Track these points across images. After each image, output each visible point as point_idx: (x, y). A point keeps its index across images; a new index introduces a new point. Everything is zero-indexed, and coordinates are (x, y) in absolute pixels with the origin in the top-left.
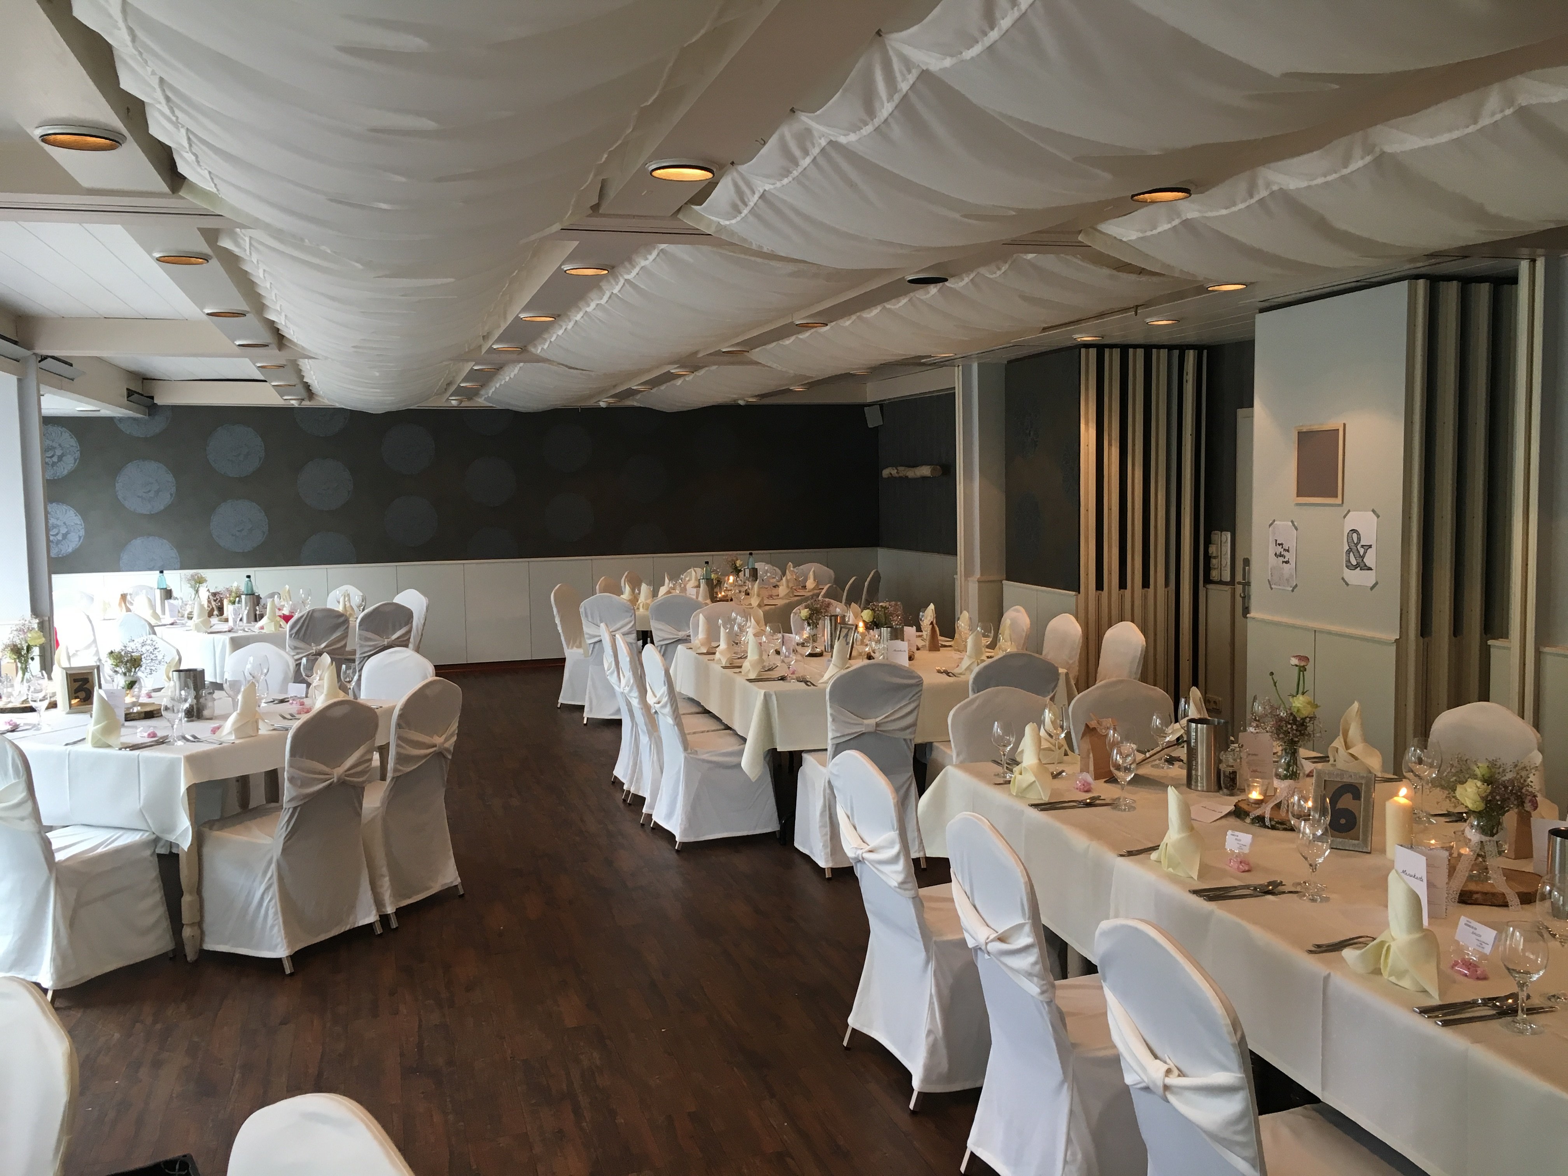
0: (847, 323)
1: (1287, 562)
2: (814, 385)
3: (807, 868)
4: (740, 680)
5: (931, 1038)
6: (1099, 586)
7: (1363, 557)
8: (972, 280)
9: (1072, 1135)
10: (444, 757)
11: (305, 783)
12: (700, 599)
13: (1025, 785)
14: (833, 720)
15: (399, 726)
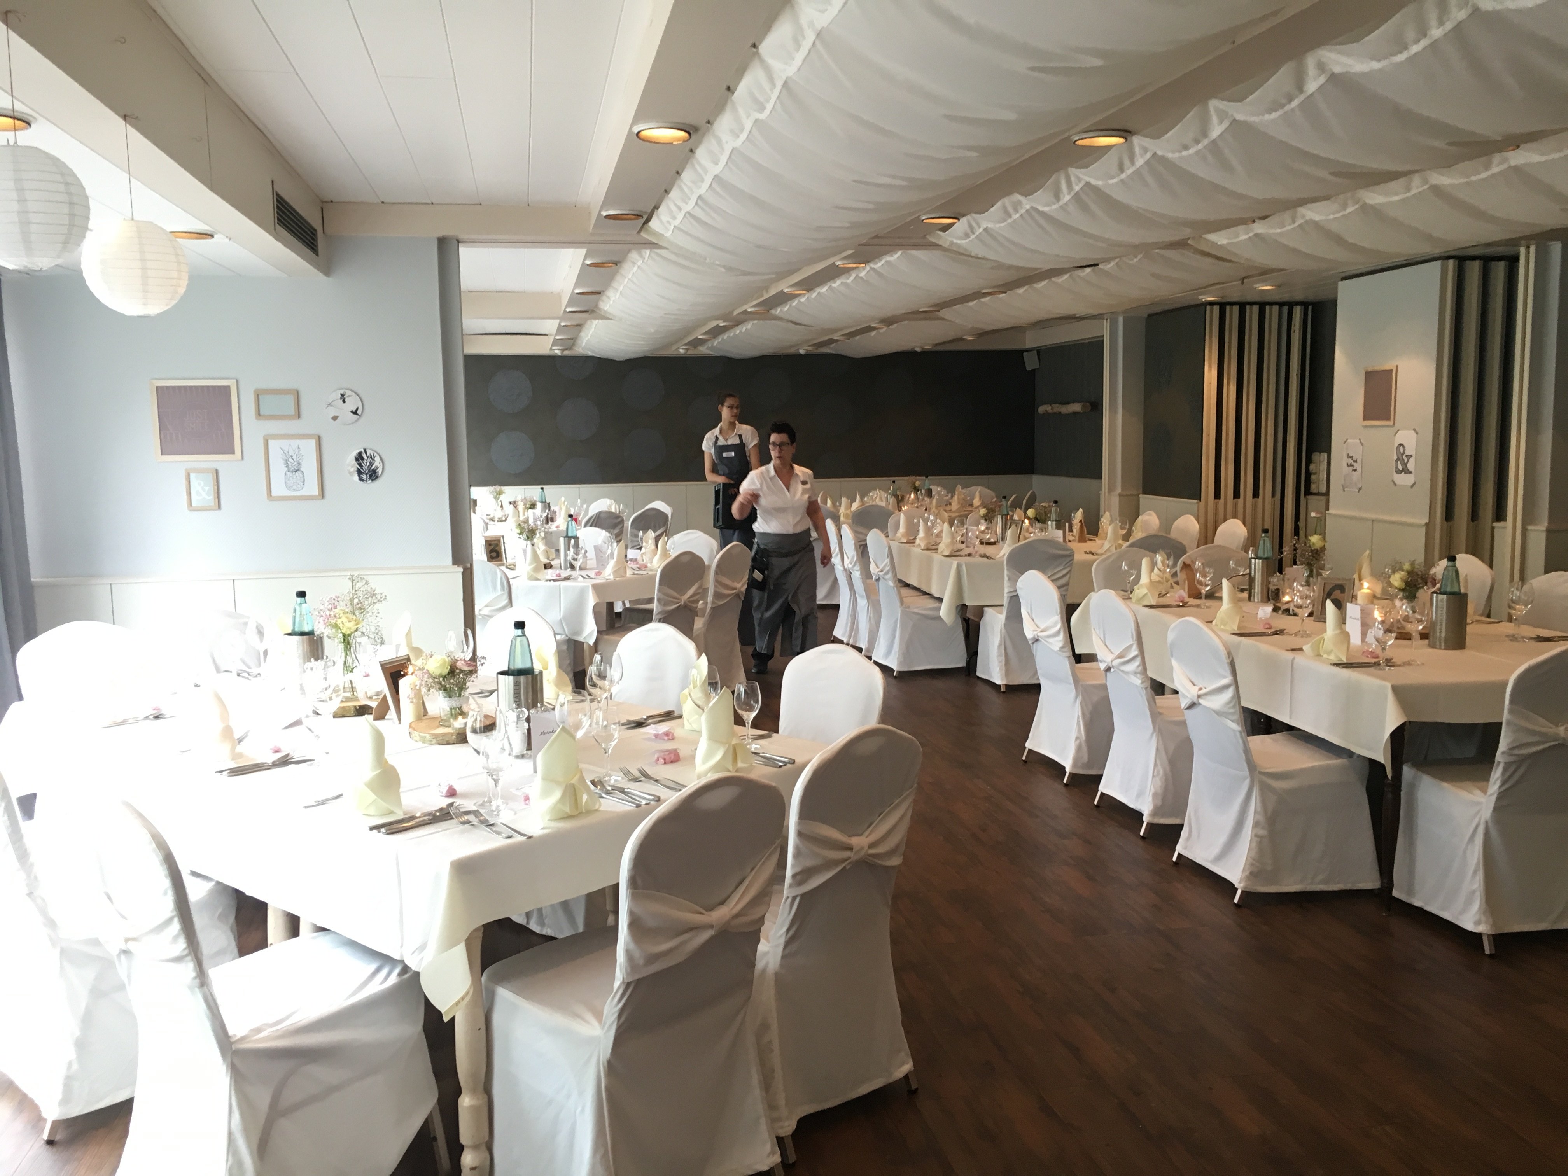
0: (1020, 291)
1: (1355, 470)
2: (983, 334)
3: (988, 688)
4: (937, 557)
5: (1078, 741)
6: (1217, 496)
7: (1406, 464)
8: (1117, 263)
9: (1158, 762)
10: (740, 597)
11: (666, 604)
12: (891, 508)
13: (1141, 596)
14: (1009, 579)
15: (716, 573)
